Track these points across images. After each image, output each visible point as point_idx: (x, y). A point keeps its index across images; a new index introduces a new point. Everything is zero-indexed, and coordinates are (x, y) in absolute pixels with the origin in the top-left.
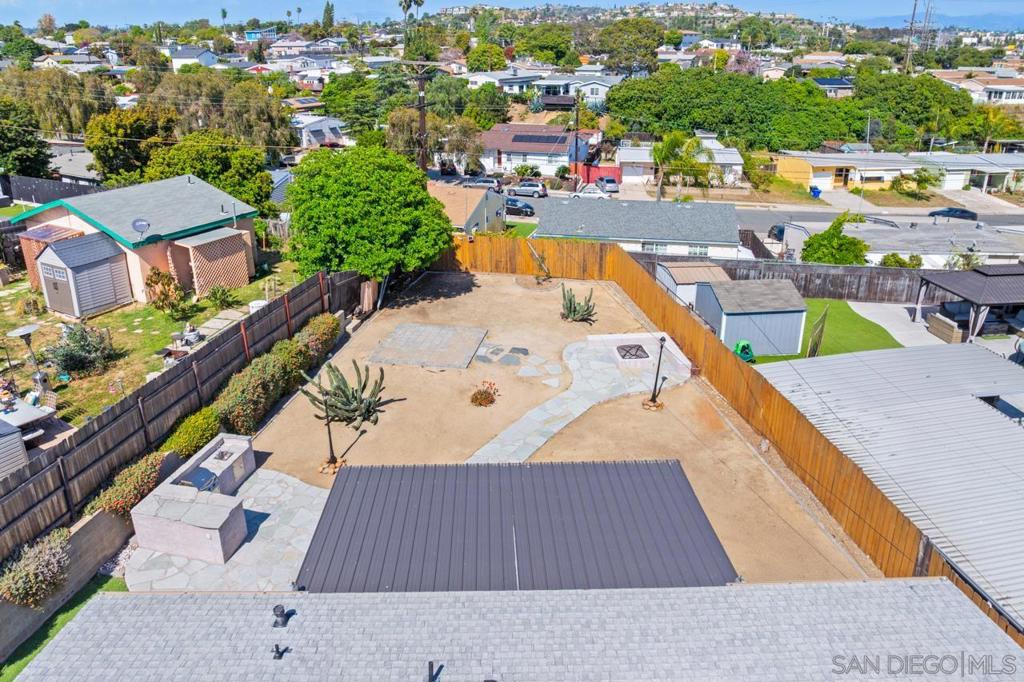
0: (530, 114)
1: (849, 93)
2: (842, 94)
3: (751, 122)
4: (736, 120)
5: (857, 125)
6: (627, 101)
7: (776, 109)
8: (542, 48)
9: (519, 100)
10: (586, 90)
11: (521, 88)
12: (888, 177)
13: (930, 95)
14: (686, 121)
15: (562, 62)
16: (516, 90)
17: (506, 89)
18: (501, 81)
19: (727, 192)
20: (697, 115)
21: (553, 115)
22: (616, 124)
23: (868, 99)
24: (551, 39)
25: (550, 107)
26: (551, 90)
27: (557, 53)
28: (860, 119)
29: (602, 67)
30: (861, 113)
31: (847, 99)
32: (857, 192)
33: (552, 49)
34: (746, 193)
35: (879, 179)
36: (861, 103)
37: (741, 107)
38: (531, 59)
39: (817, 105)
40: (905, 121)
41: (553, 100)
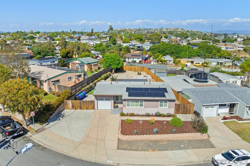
0: (135, 51)
1: (197, 48)
2: (196, 48)
3: (177, 53)
4: (174, 53)
5: (198, 54)
6: (153, 49)
7: (182, 51)
8: (138, 39)
9: (132, 49)
10: (146, 47)
11: (133, 46)
12: (201, 63)
13: (213, 48)
14: (164, 53)
15: (141, 41)
16: (132, 47)
17: (130, 47)
18: (129, 45)
19: (170, 65)
20: (166, 52)
21: (139, 52)
22: (151, 53)
23: (200, 49)
24: (139, 37)
25: (139, 50)
26: (139, 47)
27: (140, 40)
28: (199, 53)
29: (149, 42)
30: (199, 51)
31: (196, 49)
32: (195, 65)
33: (139, 39)
34: (174, 65)
35: (199, 63)
36: (199, 50)
37: (175, 50)
38: (135, 41)
39: (190, 50)
40: (208, 53)
41: (139, 49)
